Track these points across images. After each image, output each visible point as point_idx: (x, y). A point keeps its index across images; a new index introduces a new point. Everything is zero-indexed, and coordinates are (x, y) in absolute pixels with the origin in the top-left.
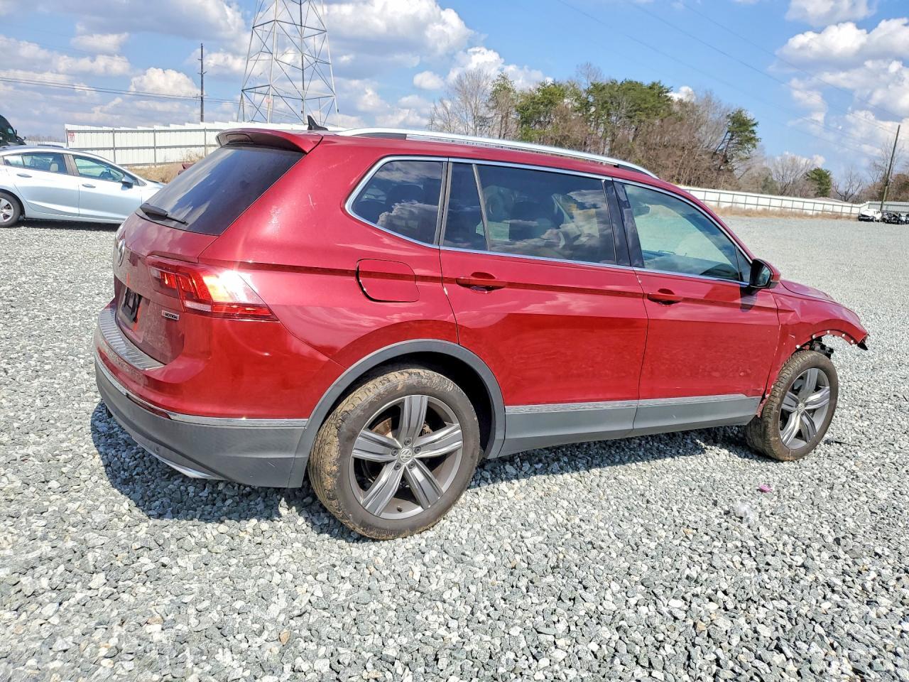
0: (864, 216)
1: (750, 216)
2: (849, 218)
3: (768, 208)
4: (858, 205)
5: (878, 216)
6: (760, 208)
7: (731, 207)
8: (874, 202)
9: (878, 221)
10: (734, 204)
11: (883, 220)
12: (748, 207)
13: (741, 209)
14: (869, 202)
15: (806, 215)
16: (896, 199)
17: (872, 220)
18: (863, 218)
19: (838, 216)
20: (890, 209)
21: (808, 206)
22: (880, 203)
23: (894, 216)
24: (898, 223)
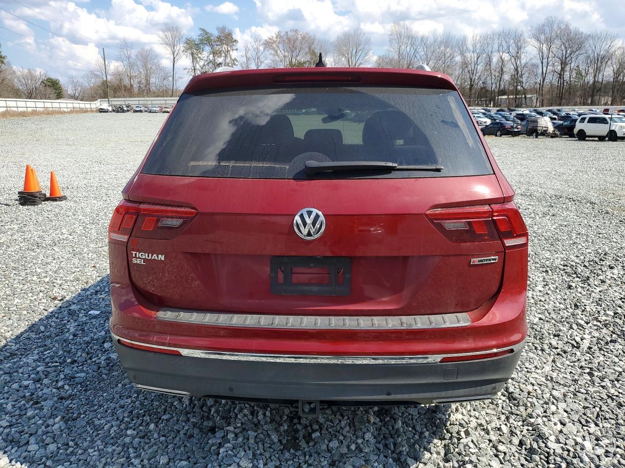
0: (102, 109)
1: (26, 116)
2: (92, 111)
3: (35, 109)
4: (94, 103)
5: (110, 109)
6: (30, 110)
7: (7, 111)
8: (103, 100)
9: (111, 112)
10: (9, 109)
11: (114, 111)
12: (20, 110)
13: (16, 111)
14: (99, 100)
15: (65, 112)
16: (114, 97)
17: (107, 112)
18: (102, 111)
19: (85, 111)
20: (114, 103)
21: (62, 105)
22: (107, 100)
23: (120, 107)
24: (123, 112)
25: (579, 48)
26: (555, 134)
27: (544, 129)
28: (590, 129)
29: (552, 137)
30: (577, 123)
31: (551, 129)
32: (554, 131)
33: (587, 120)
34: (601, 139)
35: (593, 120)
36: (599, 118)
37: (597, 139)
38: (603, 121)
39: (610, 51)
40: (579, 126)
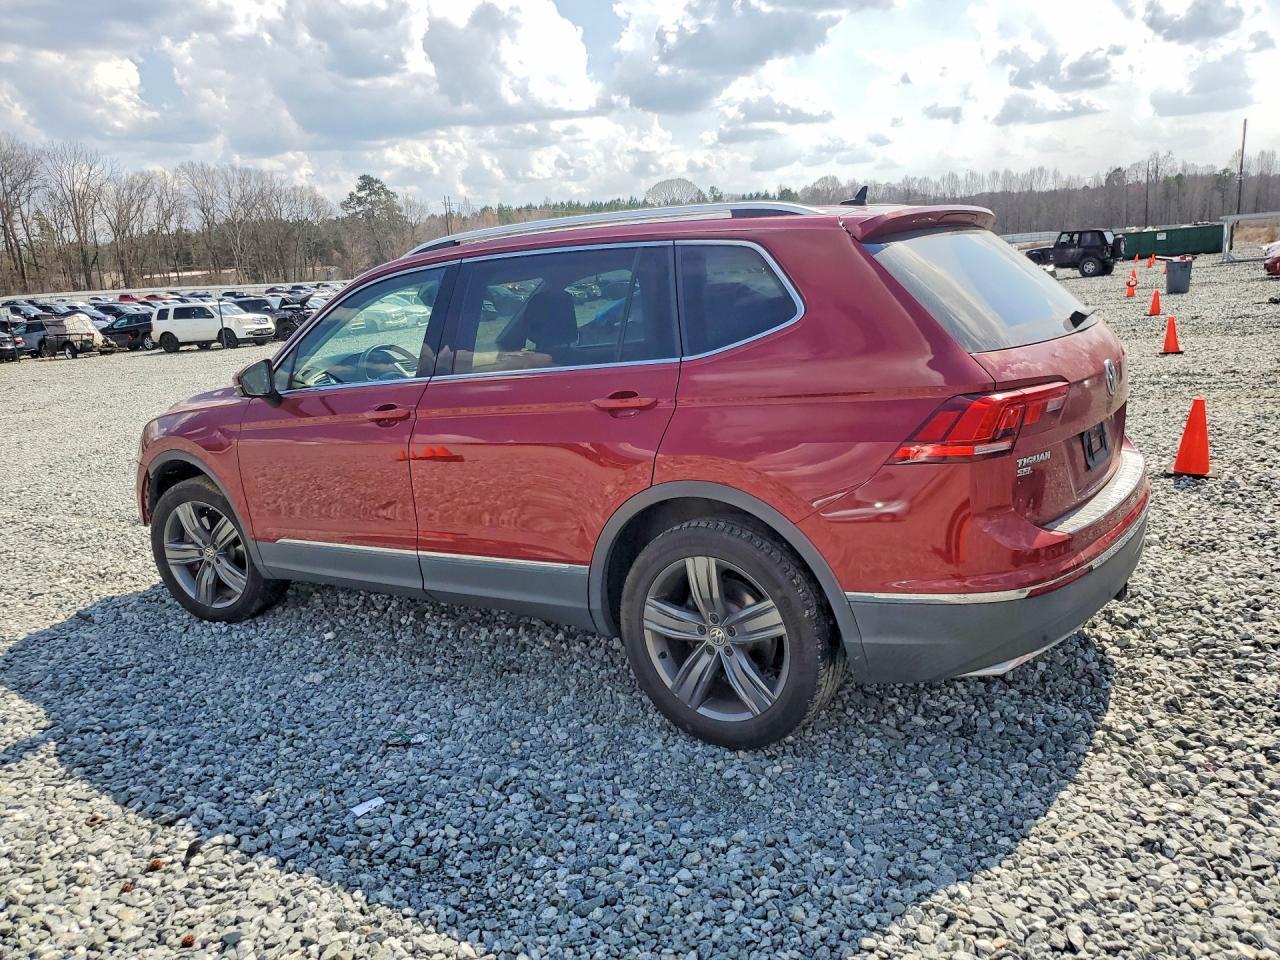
25: (29, 177)
26: (110, 346)
27: (85, 337)
28: (183, 329)
29: (103, 353)
30: (154, 319)
31: (99, 339)
32: (105, 341)
33: (171, 314)
34: (204, 346)
35: (181, 314)
36: (193, 308)
37: (195, 347)
38: (202, 313)
39: (92, 185)
40: (159, 327)
